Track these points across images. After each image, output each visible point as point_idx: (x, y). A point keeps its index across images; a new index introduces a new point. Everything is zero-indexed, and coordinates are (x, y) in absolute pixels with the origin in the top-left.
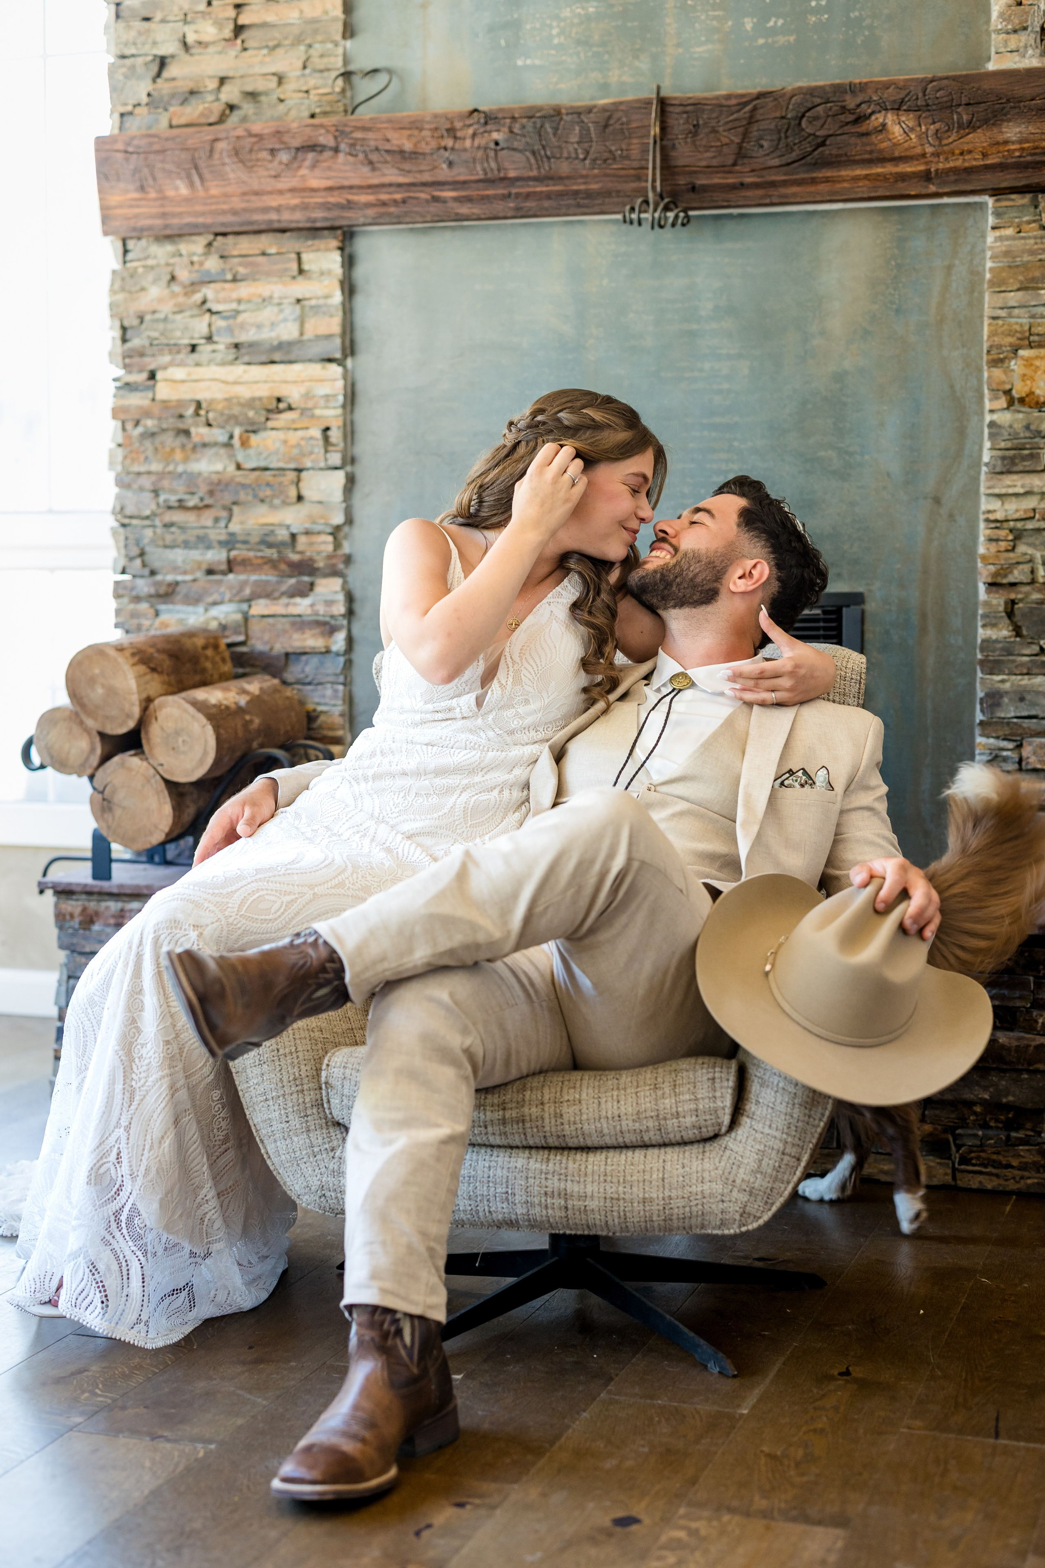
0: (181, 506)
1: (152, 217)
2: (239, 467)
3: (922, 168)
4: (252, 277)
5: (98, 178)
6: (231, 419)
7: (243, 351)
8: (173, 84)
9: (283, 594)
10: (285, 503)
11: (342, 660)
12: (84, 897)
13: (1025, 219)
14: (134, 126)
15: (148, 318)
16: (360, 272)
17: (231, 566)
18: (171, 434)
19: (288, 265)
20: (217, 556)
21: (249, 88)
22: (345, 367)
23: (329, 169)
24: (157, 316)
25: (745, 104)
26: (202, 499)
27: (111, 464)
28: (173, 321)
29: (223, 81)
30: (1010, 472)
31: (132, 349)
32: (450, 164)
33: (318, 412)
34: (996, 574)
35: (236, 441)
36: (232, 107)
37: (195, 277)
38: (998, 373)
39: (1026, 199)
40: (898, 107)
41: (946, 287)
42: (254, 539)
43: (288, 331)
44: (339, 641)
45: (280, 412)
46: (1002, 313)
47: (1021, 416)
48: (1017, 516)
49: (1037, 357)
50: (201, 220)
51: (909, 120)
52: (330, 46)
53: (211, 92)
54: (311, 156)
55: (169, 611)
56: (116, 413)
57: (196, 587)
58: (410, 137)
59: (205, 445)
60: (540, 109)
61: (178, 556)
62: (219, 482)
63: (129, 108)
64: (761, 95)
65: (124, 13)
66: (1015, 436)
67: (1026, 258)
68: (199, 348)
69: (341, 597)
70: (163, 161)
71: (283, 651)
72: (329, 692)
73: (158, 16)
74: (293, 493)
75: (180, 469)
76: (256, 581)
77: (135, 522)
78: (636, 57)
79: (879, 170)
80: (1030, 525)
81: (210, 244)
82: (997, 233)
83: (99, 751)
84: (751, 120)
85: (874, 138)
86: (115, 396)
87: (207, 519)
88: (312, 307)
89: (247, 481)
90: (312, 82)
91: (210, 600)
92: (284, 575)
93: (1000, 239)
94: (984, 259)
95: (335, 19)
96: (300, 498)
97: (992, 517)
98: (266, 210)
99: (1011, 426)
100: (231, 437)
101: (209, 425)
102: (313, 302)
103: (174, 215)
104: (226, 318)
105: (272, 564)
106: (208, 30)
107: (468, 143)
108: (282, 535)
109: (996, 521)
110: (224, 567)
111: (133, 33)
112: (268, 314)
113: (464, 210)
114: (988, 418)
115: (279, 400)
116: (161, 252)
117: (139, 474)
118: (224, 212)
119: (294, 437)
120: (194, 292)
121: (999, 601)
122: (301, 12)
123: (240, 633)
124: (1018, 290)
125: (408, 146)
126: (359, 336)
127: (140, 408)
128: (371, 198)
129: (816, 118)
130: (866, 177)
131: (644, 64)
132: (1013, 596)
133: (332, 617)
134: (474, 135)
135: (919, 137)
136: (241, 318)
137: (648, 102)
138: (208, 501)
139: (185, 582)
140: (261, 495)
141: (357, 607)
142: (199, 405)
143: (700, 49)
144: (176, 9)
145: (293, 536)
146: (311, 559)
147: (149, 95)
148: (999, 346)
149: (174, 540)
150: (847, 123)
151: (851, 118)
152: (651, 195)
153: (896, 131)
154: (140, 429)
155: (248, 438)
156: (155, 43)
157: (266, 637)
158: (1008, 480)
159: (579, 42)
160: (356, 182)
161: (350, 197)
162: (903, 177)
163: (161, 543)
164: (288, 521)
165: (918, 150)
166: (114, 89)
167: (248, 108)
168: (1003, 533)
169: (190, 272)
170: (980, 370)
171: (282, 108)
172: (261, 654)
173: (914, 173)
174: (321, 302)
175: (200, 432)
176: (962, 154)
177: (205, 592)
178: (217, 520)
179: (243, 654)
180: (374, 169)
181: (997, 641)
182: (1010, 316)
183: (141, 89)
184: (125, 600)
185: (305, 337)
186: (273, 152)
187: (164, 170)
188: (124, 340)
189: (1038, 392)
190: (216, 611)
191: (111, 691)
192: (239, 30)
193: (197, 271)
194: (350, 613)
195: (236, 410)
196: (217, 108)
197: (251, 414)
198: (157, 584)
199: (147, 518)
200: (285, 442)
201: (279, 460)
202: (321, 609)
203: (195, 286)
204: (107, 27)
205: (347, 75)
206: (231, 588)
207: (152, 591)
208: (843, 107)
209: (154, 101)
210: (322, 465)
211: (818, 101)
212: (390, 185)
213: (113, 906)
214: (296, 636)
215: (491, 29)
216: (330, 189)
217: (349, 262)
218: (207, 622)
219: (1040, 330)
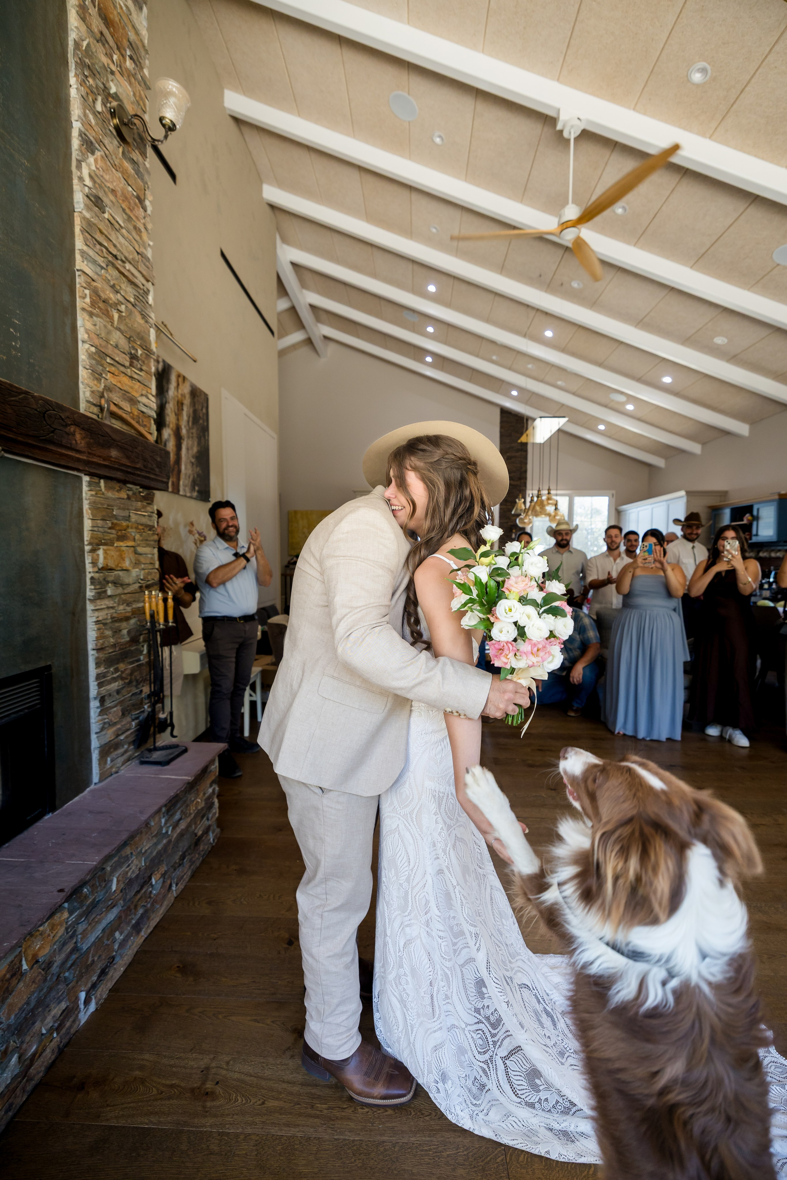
3: (85, 458)
13: (98, 488)
25: (21, 394)
30: (99, 599)
34: (102, 644)
38: (92, 555)
39: (98, 480)
40: (80, 426)
41: (72, 513)
46: (96, 529)
47: (101, 574)
48: (105, 618)
49: (107, 549)
51: (82, 433)
64: (27, 393)
66: (100, 583)
67: (100, 506)
79: (72, 453)
80: (108, 621)
82: (89, 492)
84: (21, 403)
85: (70, 437)
93: (91, 495)
94: (83, 502)
97: (94, 619)
99: (98, 579)
109: (99, 621)
121: (102, 655)
124: (101, 520)
129: (50, 416)
132: (105, 652)
135: (86, 443)
148: (92, 544)
150: (62, 425)
151: (62, 422)
153: (78, 436)
158: (98, 602)
162: (78, 460)
165: (83, 450)
170: (84, 553)
173: (83, 459)
182: (98, 530)
189: (109, 564)
208: (60, 416)
211: (50, 407)
219: (106, 538)
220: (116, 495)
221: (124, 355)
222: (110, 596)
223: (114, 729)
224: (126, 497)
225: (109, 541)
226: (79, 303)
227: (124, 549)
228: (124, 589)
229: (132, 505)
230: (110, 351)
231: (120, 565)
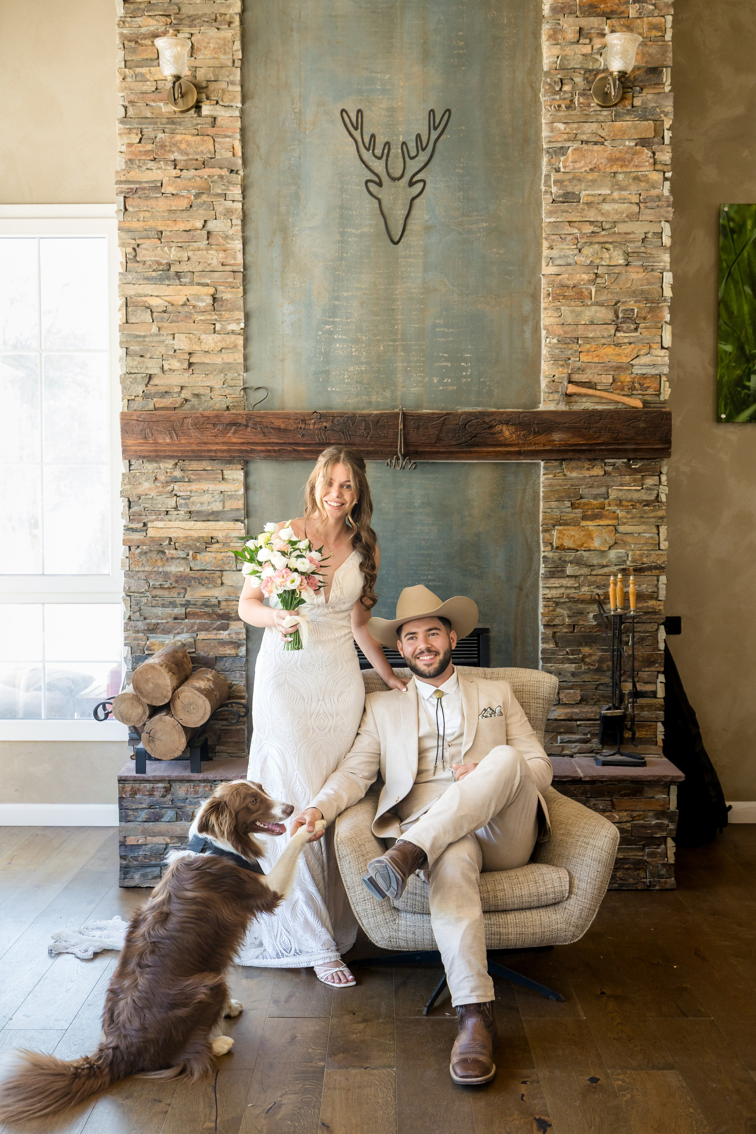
0: (161, 587)
1: (150, 451)
2: (191, 570)
3: (518, 449)
4: (199, 480)
5: (122, 432)
6: (190, 547)
7: (193, 515)
8: (156, 388)
9: (214, 629)
10: (215, 586)
11: (244, 659)
12: (132, 782)
13: (558, 471)
14: (135, 405)
15: (142, 497)
16: (252, 479)
17: (187, 616)
18: (155, 553)
19: (217, 476)
20: (179, 611)
21: (196, 393)
22: (244, 523)
23: (243, 434)
24: (147, 496)
25: (441, 417)
26: (171, 584)
27: (122, 566)
28: (156, 499)
29: (182, 388)
30: (552, 577)
31: (134, 512)
32: (303, 436)
33: (232, 544)
34: (549, 621)
35: (190, 557)
36: (186, 400)
37: (168, 479)
38: (547, 535)
39: (557, 463)
40: (507, 423)
41: (523, 498)
42: (199, 604)
43: (217, 507)
44: (243, 651)
45: (212, 543)
46: (549, 510)
47: (557, 554)
48: (557, 596)
49: (564, 530)
50: (175, 454)
51: (512, 429)
52: (236, 375)
53: (176, 393)
54: (234, 428)
55: (154, 637)
56: (125, 542)
57: (168, 626)
58: (283, 422)
59: (172, 558)
60: (346, 414)
61: (159, 611)
62: (181, 576)
63: (133, 397)
64: (447, 414)
65: (131, 353)
66: (554, 562)
67: (558, 488)
68: (169, 513)
69: (244, 631)
70: (157, 426)
71: (214, 656)
72: (238, 675)
73: (148, 356)
74: (219, 582)
75: (160, 570)
76: (199, 623)
77: (136, 594)
78: (384, 391)
79: (499, 449)
80: (562, 600)
81: (176, 464)
82: (546, 476)
83: (148, 714)
84: (443, 424)
85: (497, 435)
86: (124, 534)
87: (174, 594)
88: (228, 495)
89: (196, 576)
90: (227, 392)
91: (176, 632)
92: (214, 619)
93: (547, 479)
94: (539, 486)
95: (239, 363)
96: (222, 584)
97: (546, 597)
98: (209, 451)
99: (553, 558)
100: (188, 555)
101: (176, 549)
102: (229, 493)
103: (161, 451)
104: (184, 499)
105: (209, 615)
106: (175, 364)
107: (312, 427)
108: (214, 601)
109: (548, 598)
110: (184, 616)
111: (135, 363)
112: (206, 498)
113: (308, 456)
114: (542, 554)
115: (212, 538)
116: (150, 467)
117: (138, 571)
118: (188, 451)
119: (220, 556)
120: (167, 486)
121: (549, 632)
122: (223, 359)
123: (193, 648)
124: (555, 501)
125: (283, 426)
126: (251, 509)
127: (139, 540)
128: (263, 448)
129: (473, 425)
130: (494, 452)
131: (388, 394)
132: (555, 630)
133: (239, 640)
134: (314, 424)
135: (517, 436)
136: (192, 500)
137: (398, 414)
138: (174, 585)
139: (162, 623)
140: (203, 582)
141: (250, 635)
142: (171, 539)
143: (414, 389)
144: (158, 353)
145: (219, 602)
146: (229, 613)
147: (143, 392)
148: (547, 524)
149: (157, 603)
150: (486, 429)
151: (487, 426)
152: (399, 455)
153: (507, 433)
154: (139, 550)
155: (196, 555)
156: (147, 368)
157: (206, 650)
158: (552, 581)
159: (357, 382)
160: (257, 441)
161: (253, 447)
162: (508, 452)
163: (150, 605)
164: (216, 595)
165: (516, 442)
166: (124, 388)
167: (194, 401)
168: (551, 603)
169: (166, 477)
170: (538, 534)
171: (212, 401)
172: (203, 657)
173: (514, 451)
174: (233, 493)
175: (170, 552)
176: (534, 444)
177: (174, 628)
178: (179, 594)
179: (194, 657)
180: (265, 436)
181: (548, 649)
182: (552, 511)
183: (140, 389)
184: (131, 632)
185: (225, 509)
186: (214, 425)
187: (158, 430)
188: (130, 507)
189: (565, 544)
190: (178, 638)
191: (157, 686)
192: (190, 364)
193: (170, 477)
194: (248, 637)
195: (190, 543)
196: (179, 400)
197: (198, 544)
198: (148, 624)
199: (142, 593)
200: (215, 558)
201: (211, 566)
202: (234, 636)
203: (168, 483)
204: (121, 359)
205: (245, 389)
206: (187, 626)
207: (146, 628)
208: (484, 422)
209: (146, 396)
210: (235, 569)
211: (473, 418)
212: (273, 443)
213: (149, 786)
214: (221, 649)
215: (315, 373)
216: (243, 443)
217: (247, 475)
218: (175, 643)
219: (565, 518)
220: (587, 474)
221: (606, 326)
222: (568, 576)
223: (569, 710)
224: (602, 473)
225: (569, 521)
226: (543, 305)
227: (591, 528)
228: (591, 570)
229: (614, 481)
230: (581, 331)
231: (585, 545)
